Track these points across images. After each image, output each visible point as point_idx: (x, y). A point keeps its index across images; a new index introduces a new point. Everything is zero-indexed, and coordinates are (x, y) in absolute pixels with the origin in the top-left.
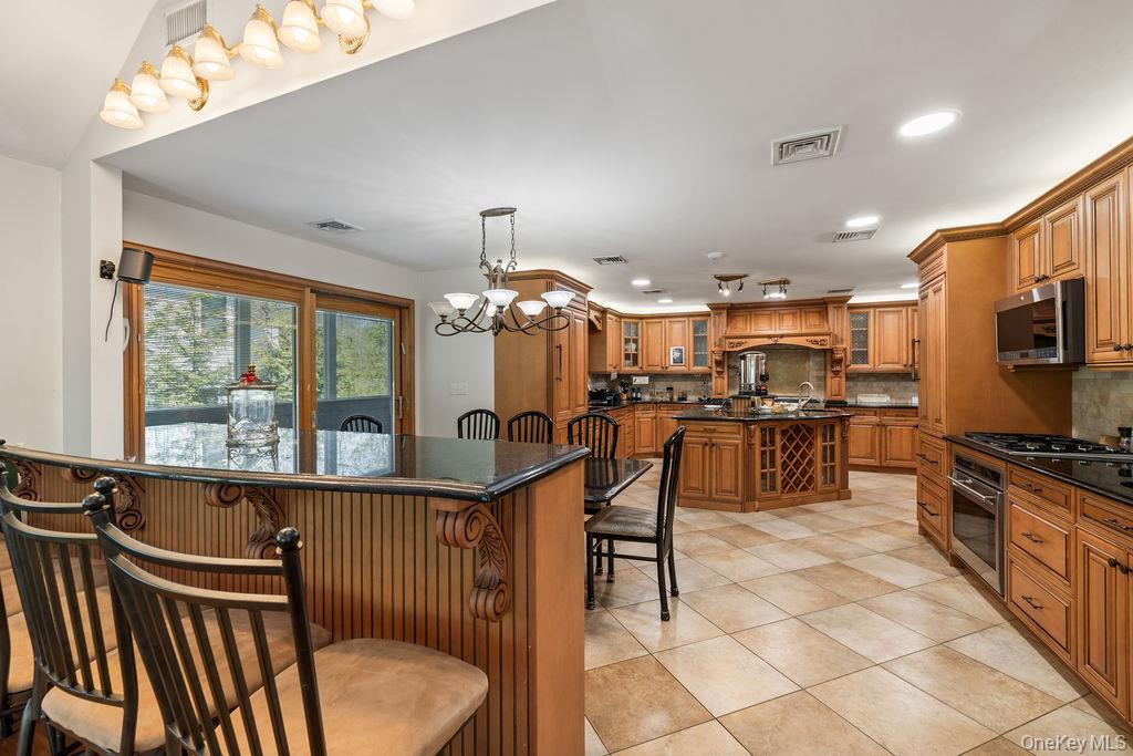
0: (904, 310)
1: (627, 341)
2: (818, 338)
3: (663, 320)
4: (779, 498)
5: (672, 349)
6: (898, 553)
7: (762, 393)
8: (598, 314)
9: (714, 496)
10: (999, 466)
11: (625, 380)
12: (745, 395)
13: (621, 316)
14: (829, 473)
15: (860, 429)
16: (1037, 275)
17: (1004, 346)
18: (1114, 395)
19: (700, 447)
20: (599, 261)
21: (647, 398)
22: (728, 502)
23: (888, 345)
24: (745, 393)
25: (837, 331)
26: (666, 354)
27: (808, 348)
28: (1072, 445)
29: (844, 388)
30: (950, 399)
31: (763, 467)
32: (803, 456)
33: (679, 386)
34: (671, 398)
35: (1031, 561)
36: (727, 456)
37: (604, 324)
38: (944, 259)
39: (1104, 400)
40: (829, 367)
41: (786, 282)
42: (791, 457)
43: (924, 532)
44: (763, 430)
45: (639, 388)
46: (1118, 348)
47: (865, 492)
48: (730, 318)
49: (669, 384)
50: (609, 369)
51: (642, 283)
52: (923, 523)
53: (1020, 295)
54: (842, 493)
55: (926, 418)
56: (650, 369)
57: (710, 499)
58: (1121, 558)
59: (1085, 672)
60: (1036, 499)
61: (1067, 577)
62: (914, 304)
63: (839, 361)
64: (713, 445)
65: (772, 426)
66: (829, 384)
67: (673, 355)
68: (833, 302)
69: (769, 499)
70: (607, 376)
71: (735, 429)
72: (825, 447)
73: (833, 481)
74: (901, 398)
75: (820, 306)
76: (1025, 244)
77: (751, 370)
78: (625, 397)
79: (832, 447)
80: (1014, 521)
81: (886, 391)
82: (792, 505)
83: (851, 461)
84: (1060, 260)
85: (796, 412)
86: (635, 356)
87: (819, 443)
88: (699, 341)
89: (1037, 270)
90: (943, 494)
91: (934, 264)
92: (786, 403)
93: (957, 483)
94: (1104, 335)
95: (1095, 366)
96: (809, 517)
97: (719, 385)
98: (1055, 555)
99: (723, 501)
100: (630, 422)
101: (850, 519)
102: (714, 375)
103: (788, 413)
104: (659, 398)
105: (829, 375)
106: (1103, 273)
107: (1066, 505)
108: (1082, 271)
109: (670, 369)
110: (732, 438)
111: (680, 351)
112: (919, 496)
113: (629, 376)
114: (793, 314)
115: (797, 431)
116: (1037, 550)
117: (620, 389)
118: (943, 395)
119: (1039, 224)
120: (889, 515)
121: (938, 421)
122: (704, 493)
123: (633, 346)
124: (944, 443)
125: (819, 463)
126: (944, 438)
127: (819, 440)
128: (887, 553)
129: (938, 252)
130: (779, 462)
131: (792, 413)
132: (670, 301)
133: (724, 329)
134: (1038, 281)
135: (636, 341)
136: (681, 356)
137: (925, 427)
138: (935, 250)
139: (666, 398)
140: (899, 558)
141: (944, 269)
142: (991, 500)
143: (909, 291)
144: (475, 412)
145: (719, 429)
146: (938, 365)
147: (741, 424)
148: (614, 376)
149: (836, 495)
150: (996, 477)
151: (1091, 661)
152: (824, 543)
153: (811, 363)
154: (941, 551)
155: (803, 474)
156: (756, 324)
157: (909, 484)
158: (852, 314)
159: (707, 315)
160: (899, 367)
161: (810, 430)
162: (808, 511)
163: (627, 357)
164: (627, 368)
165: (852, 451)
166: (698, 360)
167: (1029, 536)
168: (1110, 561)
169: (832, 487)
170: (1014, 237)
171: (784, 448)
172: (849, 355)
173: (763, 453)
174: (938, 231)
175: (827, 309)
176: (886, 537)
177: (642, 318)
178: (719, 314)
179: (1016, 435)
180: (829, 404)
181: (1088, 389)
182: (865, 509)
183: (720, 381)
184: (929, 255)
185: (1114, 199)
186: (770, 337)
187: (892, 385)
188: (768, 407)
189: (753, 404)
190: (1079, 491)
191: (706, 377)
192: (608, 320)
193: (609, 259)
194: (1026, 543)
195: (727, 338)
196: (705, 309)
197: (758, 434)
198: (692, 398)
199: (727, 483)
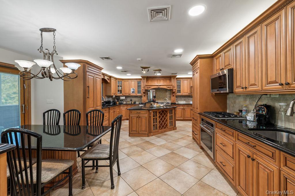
0: (189, 79)
1: (118, 86)
2: (169, 86)
3: (129, 80)
4: (158, 131)
5: (131, 89)
6: (187, 147)
7: (154, 101)
8: (108, 78)
9: (140, 133)
10: (213, 122)
11: (118, 98)
12: (150, 102)
13: (116, 79)
14: (171, 123)
15: (179, 110)
16: (220, 68)
17: (213, 88)
18: (237, 101)
19: (136, 118)
20: (102, 58)
21: (125, 103)
22: (144, 134)
23: (185, 89)
24: (150, 101)
25: (173, 85)
26: (130, 90)
27: (167, 89)
28: (229, 115)
29: (175, 99)
30: (200, 103)
31: (154, 123)
32: (164, 119)
33: (134, 99)
34: (132, 103)
35: (222, 151)
36: (144, 121)
37: (110, 81)
38: (199, 64)
39: (235, 102)
40: (172, 94)
41: (160, 70)
42: (161, 119)
43: (194, 139)
44: (154, 112)
45: (122, 100)
46: (243, 88)
47: (180, 127)
48: (147, 80)
49: (131, 99)
50: (112, 94)
51: (119, 68)
52: (193, 136)
53: (217, 74)
54: (174, 128)
55: (194, 108)
56: (125, 94)
57: (139, 133)
58: (251, 155)
59: (239, 188)
60: (224, 133)
61: (233, 158)
62: (191, 78)
63: (174, 93)
64: (139, 117)
65: (156, 111)
66: (172, 99)
67: (132, 90)
68: (172, 77)
69: (156, 132)
70: (112, 97)
71: (146, 112)
72: (170, 116)
73: (172, 125)
74: (188, 102)
75: (169, 78)
76: (218, 60)
77: (151, 95)
78: (118, 103)
79: (172, 116)
80: (217, 139)
81: (185, 100)
82: (161, 133)
83: (177, 118)
84: (227, 64)
85: (163, 107)
86: (121, 91)
87: (169, 115)
88: (139, 86)
89: (220, 67)
90: (198, 129)
91: (196, 65)
92: (160, 104)
93: (202, 126)
94: (238, 84)
95: (236, 93)
96: (165, 137)
97: (144, 99)
98: (229, 150)
99: (142, 134)
100: (119, 110)
101: (176, 136)
102: (143, 96)
103: (161, 107)
104: (128, 103)
105: (172, 96)
106: (238, 67)
107: (233, 136)
108: (232, 66)
109: (131, 94)
110: (144, 115)
111: (134, 89)
112: (193, 129)
113: (119, 96)
114: (163, 80)
115: (163, 112)
116: (224, 148)
117: (116, 100)
118: (198, 102)
119: (221, 54)
120: (185, 134)
121: (197, 109)
122: (137, 132)
123: (120, 88)
124: (198, 115)
125: (169, 121)
126: (199, 114)
127: (169, 114)
128: (185, 147)
129: (197, 62)
130: (158, 121)
131: (162, 107)
132: (130, 75)
133: (145, 83)
134: (221, 70)
135: (121, 86)
136: (134, 91)
137: (194, 110)
138: (196, 62)
139: (130, 103)
140: (188, 148)
141: (199, 66)
142: (211, 132)
143: (190, 75)
144: (51, 110)
145: (141, 112)
146: (197, 93)
147: (147, 111)
148: (114, 96)
149: (173, 129)
150: (212, 125)
151: (241, 185)
152: (169, 145)
153: (168, 93)
154: (198, 144)
155: (165, 124)
156: (154, 82)
157: (190, 124)
158: (177, 80)
159: (141, 79)
160: (187, 94)
161: (166, 112)
162: (165, 135)
163: (118, 91)
164: (118, 94)
165: (177, 116)
166: (139, 92)
167: (221, 144)
168: (248, 155)
169: (172, 127)
170: (215, 58)
171: (159, 117)
172: (176, 91)
173: (154, 119)
174: (197, 55)
175: (171, 79)
176: (185, 141)
177: (123, 79)
178: (144, 79)
179: (216, 112)
180: (172, 104)
181: (231, 99)
182: (180, 132)
183: (144, 98)
184: (195, 63)
185: (241, 45)
186: (157, 86)
187: (186, 98)
188: (155, 105)
189: (151, 104)
190: (237, 132)
191: (141, 97)
192: (112, 80)
193: (106, 58)
194: (220, 145)
195: (146, 86)
196: (141, 78)
197: (152, 113)
198: (137, 103)
199: (144, 129)
